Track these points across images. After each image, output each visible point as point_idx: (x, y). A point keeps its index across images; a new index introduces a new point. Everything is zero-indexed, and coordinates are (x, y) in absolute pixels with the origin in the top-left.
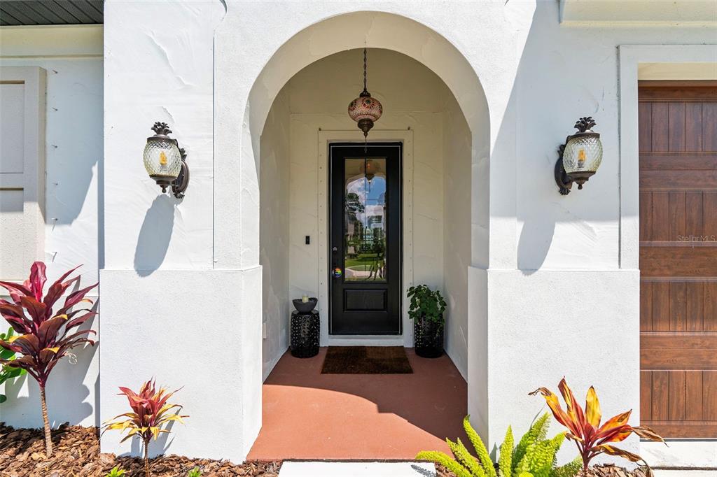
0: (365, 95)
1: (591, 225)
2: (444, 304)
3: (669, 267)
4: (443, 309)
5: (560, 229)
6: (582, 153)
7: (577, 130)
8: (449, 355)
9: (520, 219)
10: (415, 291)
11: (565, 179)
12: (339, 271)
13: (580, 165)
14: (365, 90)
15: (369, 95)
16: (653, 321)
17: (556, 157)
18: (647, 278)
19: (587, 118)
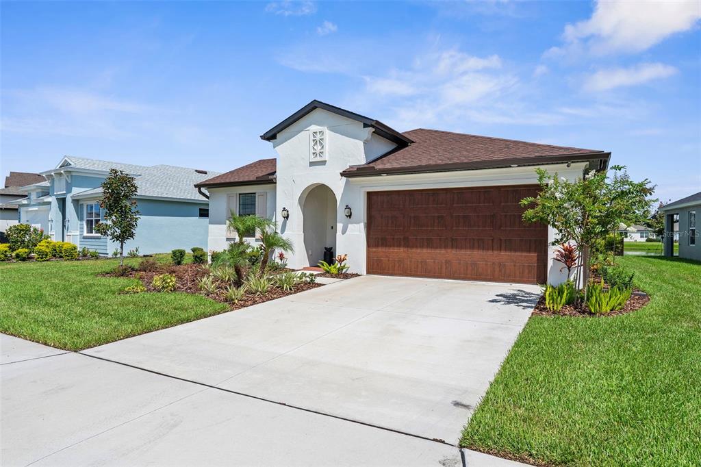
1: (355, 224)
5: (349, 225)
9: (342, 224)
19: (347, 206)
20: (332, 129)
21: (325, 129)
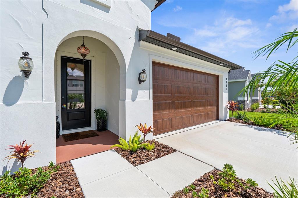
0: (83, 45)
1: (145, 91)
2: (107, 114)
3: (157, 100)
4: (107, 115)
5: (139, 91)
6: (143, 76)
7: (143, 71)
8: (109, 129)
9: (132, 89)
10: (97, 111)
11: (140, 81)
12: (65, 106)
13: (143, 79)
14: (83, 43)
15: (85, 46)
16: (155, 111)
17: (138, 76)
18: (154, 102)
19: (144, 70)
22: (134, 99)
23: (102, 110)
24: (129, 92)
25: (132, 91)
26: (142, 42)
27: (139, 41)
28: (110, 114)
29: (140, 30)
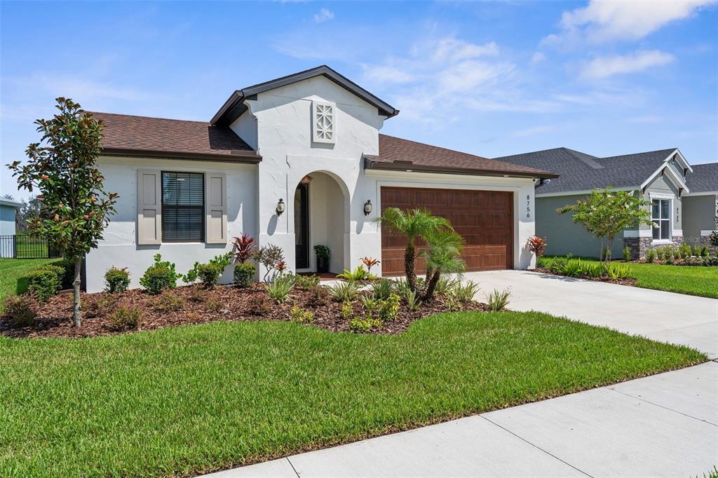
1: (371, 222)
5: (365, 223)
6: (369, 207)
9: (357, 221)
10: (316, 248)
11: (366, 213)
13: (369, 209)
17: (364, 207)
19: (369, 201)
20: (340, 106)
21: (333, 104)
22: (359, 231)
23: (323, 247)
24: (353, 225)
25: (356, 223)
26: (367, 171)
27: (365, 168)
28: (332, 250)
29: (365, 159)
